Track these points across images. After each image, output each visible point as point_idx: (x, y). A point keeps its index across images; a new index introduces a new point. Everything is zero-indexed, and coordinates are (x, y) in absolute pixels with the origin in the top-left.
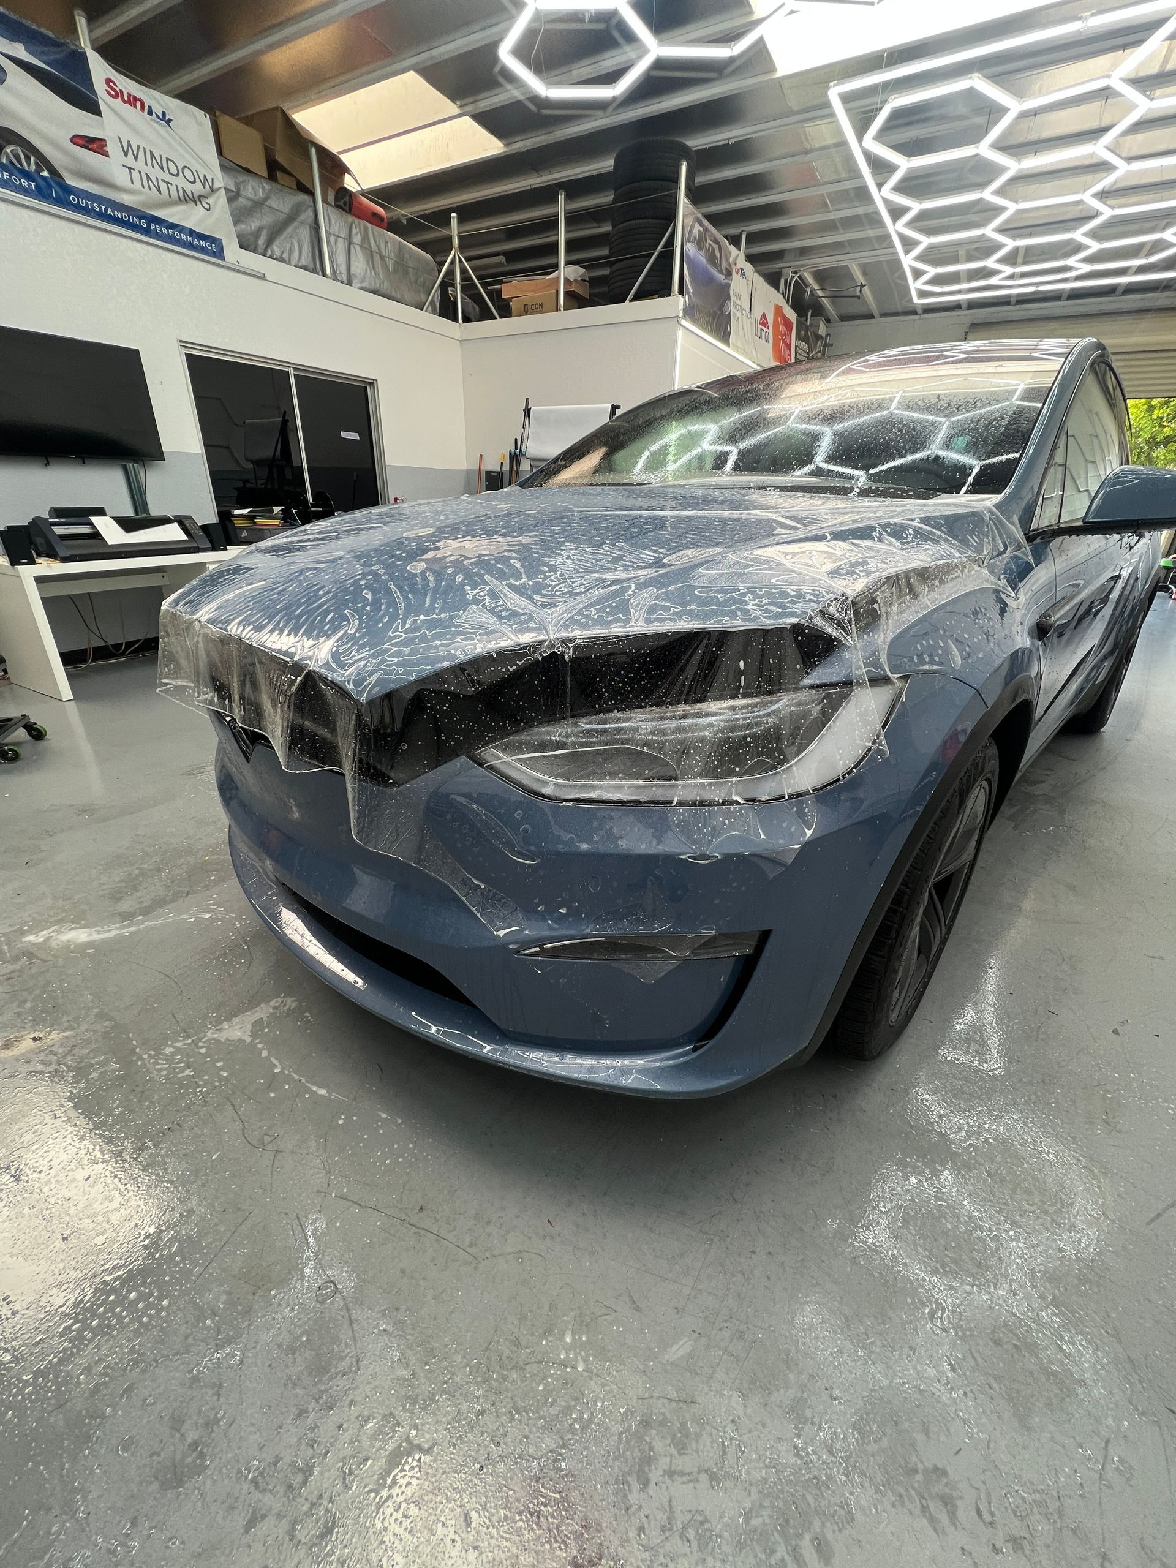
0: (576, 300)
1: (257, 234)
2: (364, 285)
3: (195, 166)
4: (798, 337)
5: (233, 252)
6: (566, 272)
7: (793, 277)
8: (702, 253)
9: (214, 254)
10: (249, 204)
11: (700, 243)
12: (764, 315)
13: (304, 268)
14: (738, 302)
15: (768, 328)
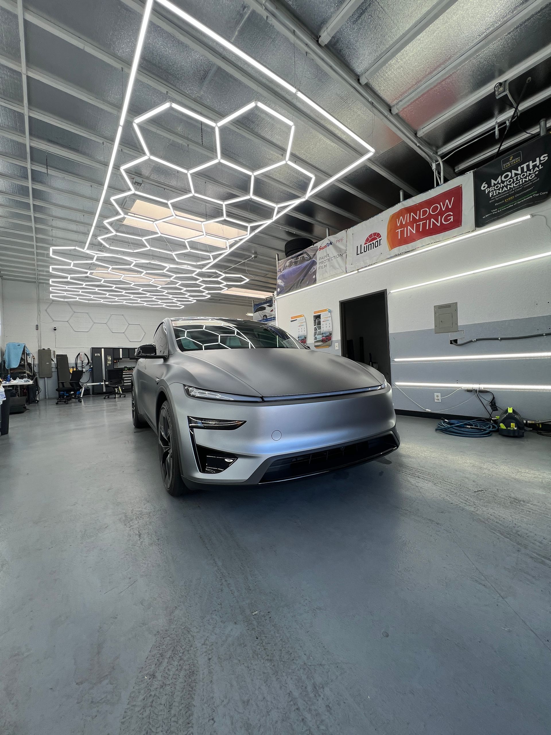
8: (292, 267)
11: (290, 265)
12: (372, 235)
14: (326, 258)
15: (380, 237)
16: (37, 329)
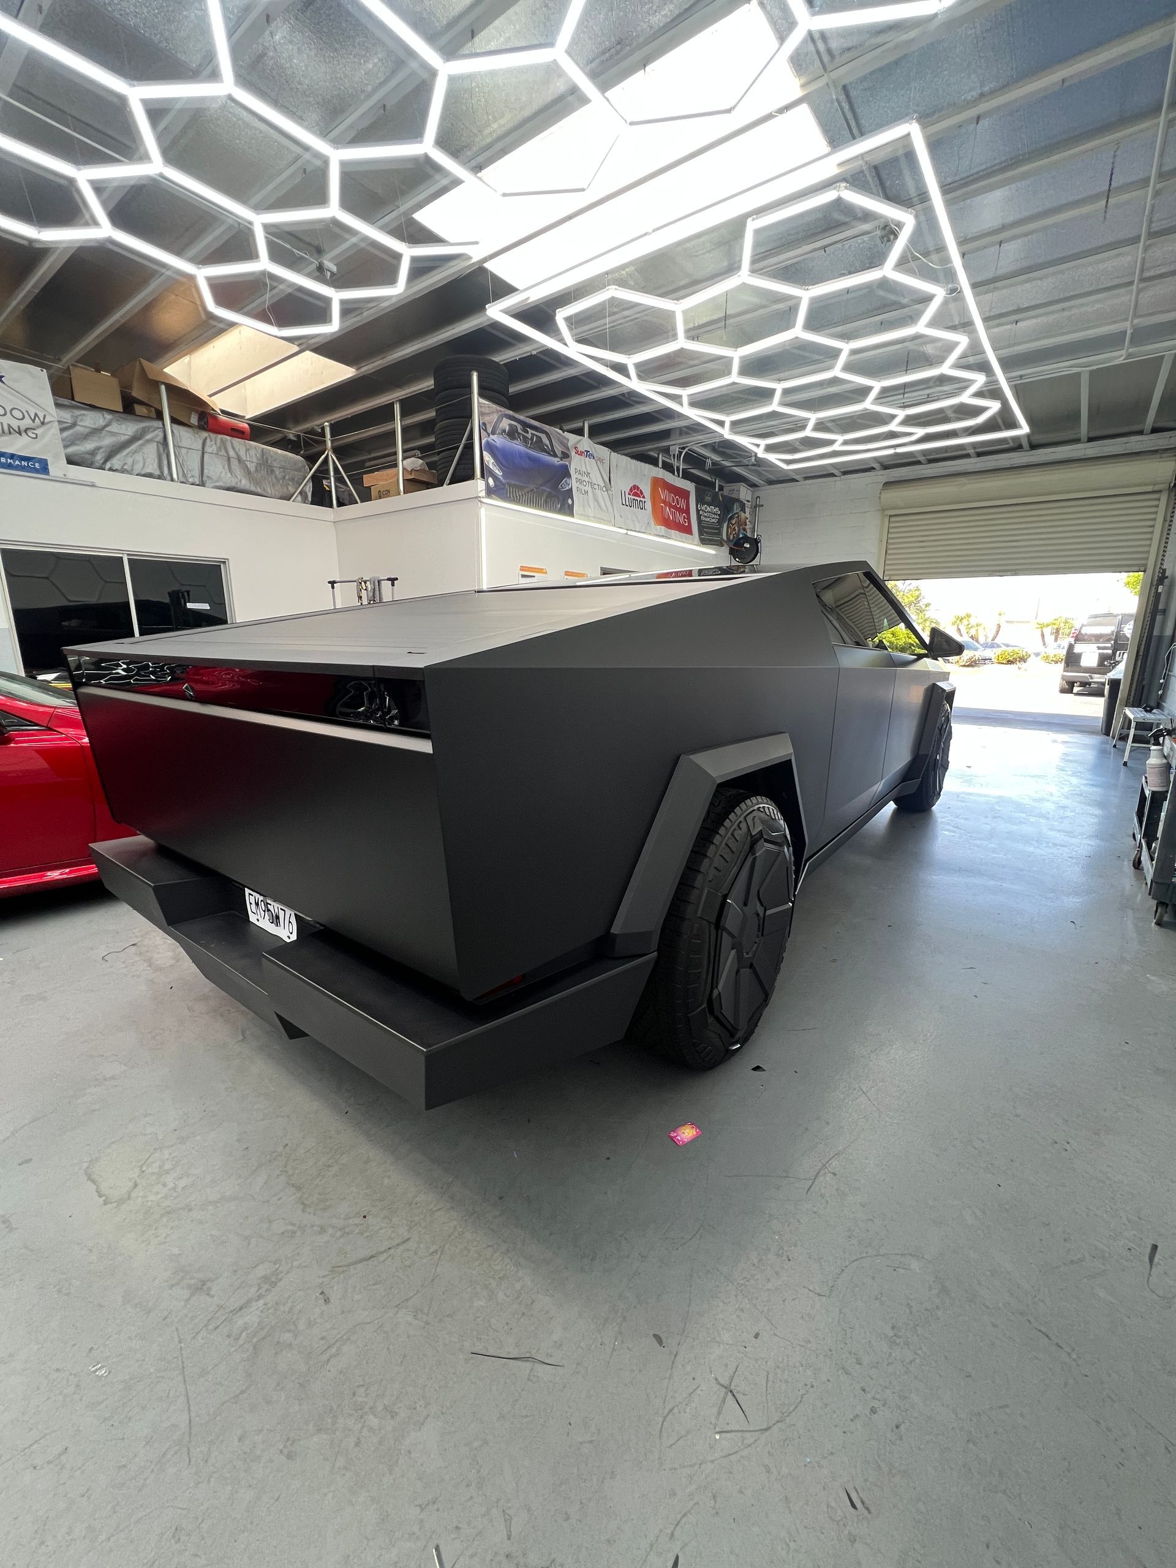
0: (415, 484)
1: (93, 453)
2: (217, 484)
3: (24, 406)
4: (700, 500)
5: (58, 467)
6: (407, 464)
7: (681, 453)
8: (516, 441)
9: (36, 471)
10: (88, 430)
11: (512, 434)
12: (635, 487)
13: (150, 475)
14: (586, 479)
15: (644, 497)
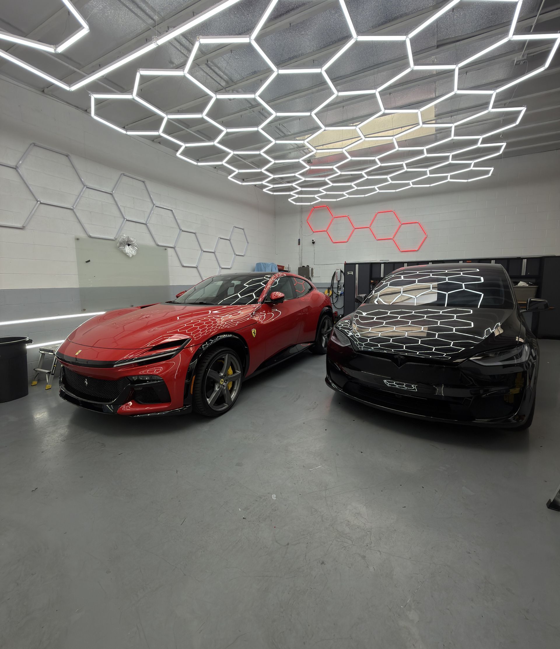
16: (299, 244)
